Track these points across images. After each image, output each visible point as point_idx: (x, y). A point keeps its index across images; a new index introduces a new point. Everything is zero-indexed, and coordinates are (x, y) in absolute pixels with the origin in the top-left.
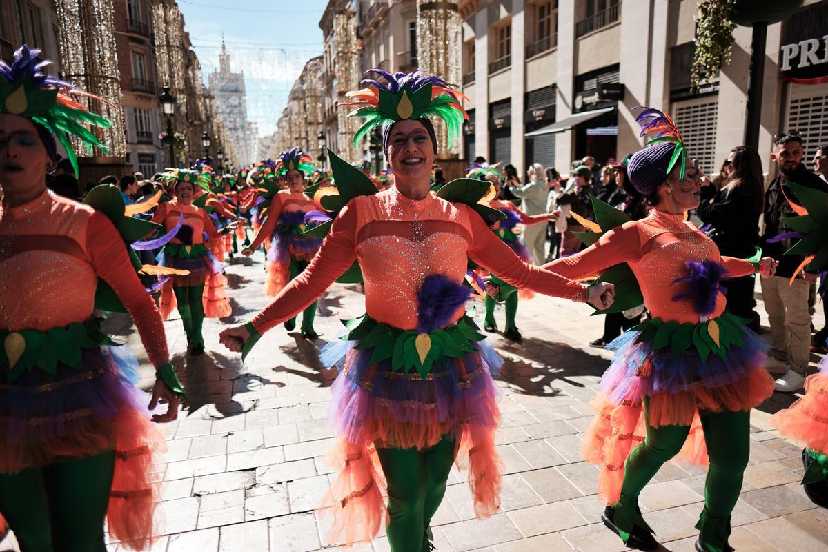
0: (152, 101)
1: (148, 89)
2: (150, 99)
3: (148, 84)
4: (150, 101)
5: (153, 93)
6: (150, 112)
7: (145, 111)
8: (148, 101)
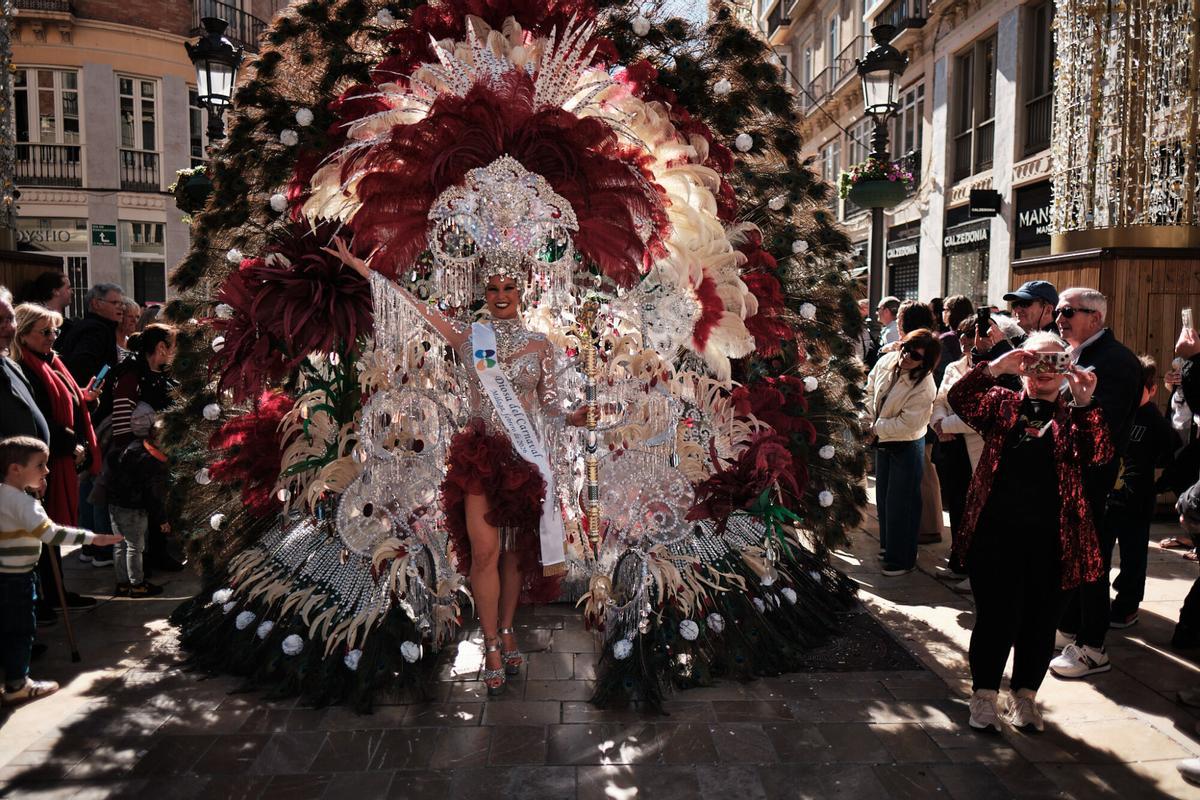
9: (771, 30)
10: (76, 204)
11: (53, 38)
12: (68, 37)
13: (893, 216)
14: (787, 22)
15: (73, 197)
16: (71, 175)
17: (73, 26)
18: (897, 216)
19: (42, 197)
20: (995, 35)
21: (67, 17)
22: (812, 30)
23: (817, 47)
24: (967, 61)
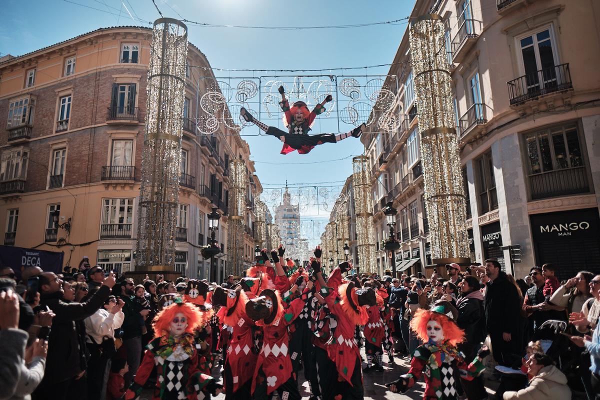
0: (192, 197)
1: (188, 183)
2: (189, 193)
3: (188, 177)
4: (189, 195)
5: (194, 188)
6: (188, 208)
7: (182, 206)
8: (186, 195)
9: (380, 164)
10: (129, 244)
11: (127, 188)
12: (132, 188)
13: (426, 239)
14: (385, 162)
15: (128, 242)
16: (128, 234)
17: (134, 184)
18: (427, 239)
19: (117, 242)
20: (491, 151)
21: (133, 182)
22: (394, 166)
23: (397, 172)
24: (480, 162)
